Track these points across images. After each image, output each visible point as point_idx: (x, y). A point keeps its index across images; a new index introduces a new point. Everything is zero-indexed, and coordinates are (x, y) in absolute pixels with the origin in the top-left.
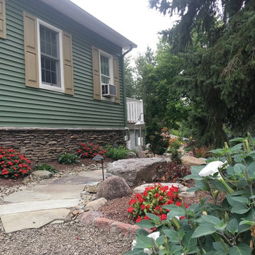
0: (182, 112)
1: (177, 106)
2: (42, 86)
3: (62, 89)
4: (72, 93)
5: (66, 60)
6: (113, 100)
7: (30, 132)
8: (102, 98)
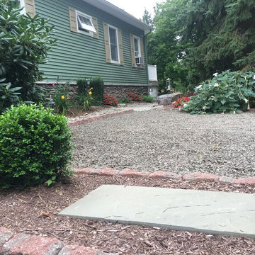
0: (179, 72)
1: (174, 67)
2: (112, 62)
3: (119, 62)
4: (123, 64)
5: (120, 45)
6: (141, 67)
7: (110, 86)
8: (136, 66)
